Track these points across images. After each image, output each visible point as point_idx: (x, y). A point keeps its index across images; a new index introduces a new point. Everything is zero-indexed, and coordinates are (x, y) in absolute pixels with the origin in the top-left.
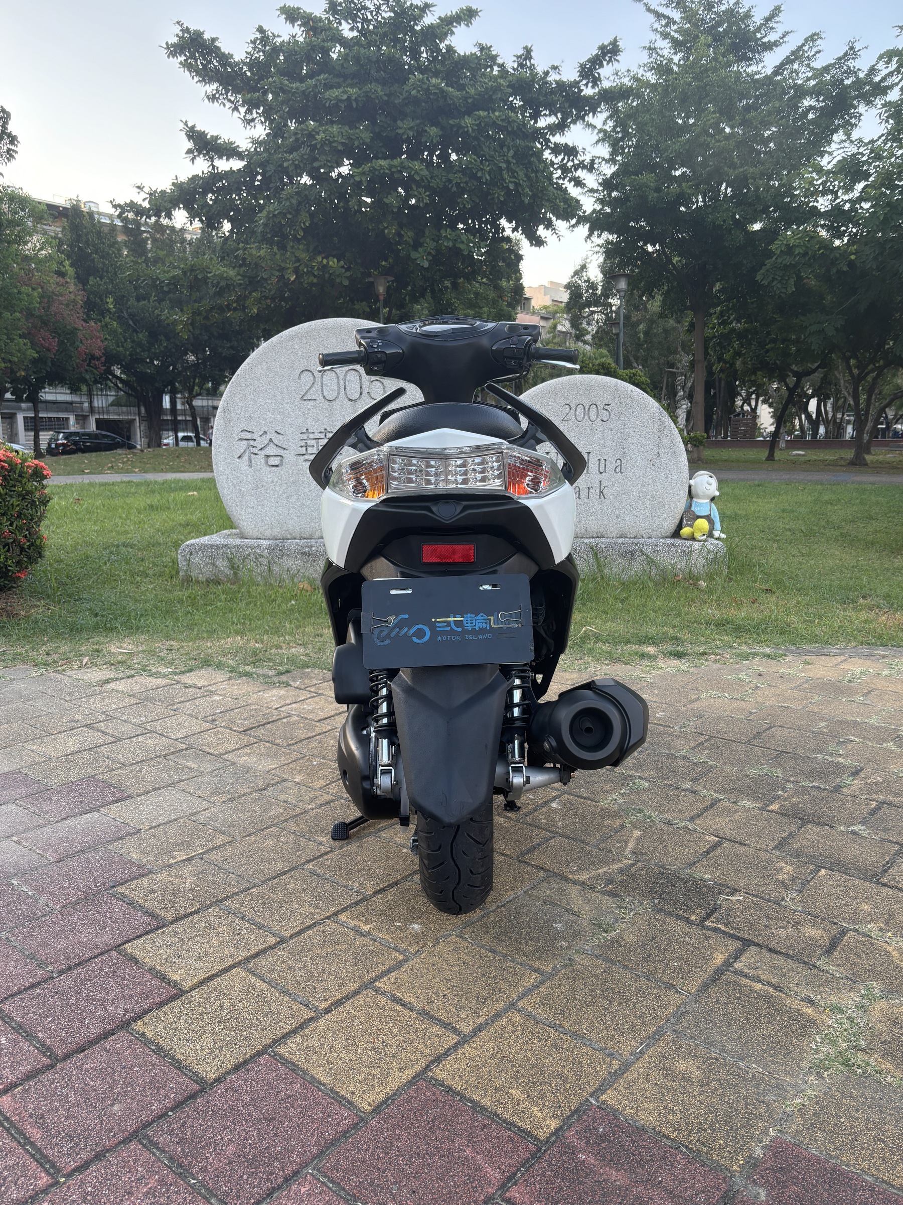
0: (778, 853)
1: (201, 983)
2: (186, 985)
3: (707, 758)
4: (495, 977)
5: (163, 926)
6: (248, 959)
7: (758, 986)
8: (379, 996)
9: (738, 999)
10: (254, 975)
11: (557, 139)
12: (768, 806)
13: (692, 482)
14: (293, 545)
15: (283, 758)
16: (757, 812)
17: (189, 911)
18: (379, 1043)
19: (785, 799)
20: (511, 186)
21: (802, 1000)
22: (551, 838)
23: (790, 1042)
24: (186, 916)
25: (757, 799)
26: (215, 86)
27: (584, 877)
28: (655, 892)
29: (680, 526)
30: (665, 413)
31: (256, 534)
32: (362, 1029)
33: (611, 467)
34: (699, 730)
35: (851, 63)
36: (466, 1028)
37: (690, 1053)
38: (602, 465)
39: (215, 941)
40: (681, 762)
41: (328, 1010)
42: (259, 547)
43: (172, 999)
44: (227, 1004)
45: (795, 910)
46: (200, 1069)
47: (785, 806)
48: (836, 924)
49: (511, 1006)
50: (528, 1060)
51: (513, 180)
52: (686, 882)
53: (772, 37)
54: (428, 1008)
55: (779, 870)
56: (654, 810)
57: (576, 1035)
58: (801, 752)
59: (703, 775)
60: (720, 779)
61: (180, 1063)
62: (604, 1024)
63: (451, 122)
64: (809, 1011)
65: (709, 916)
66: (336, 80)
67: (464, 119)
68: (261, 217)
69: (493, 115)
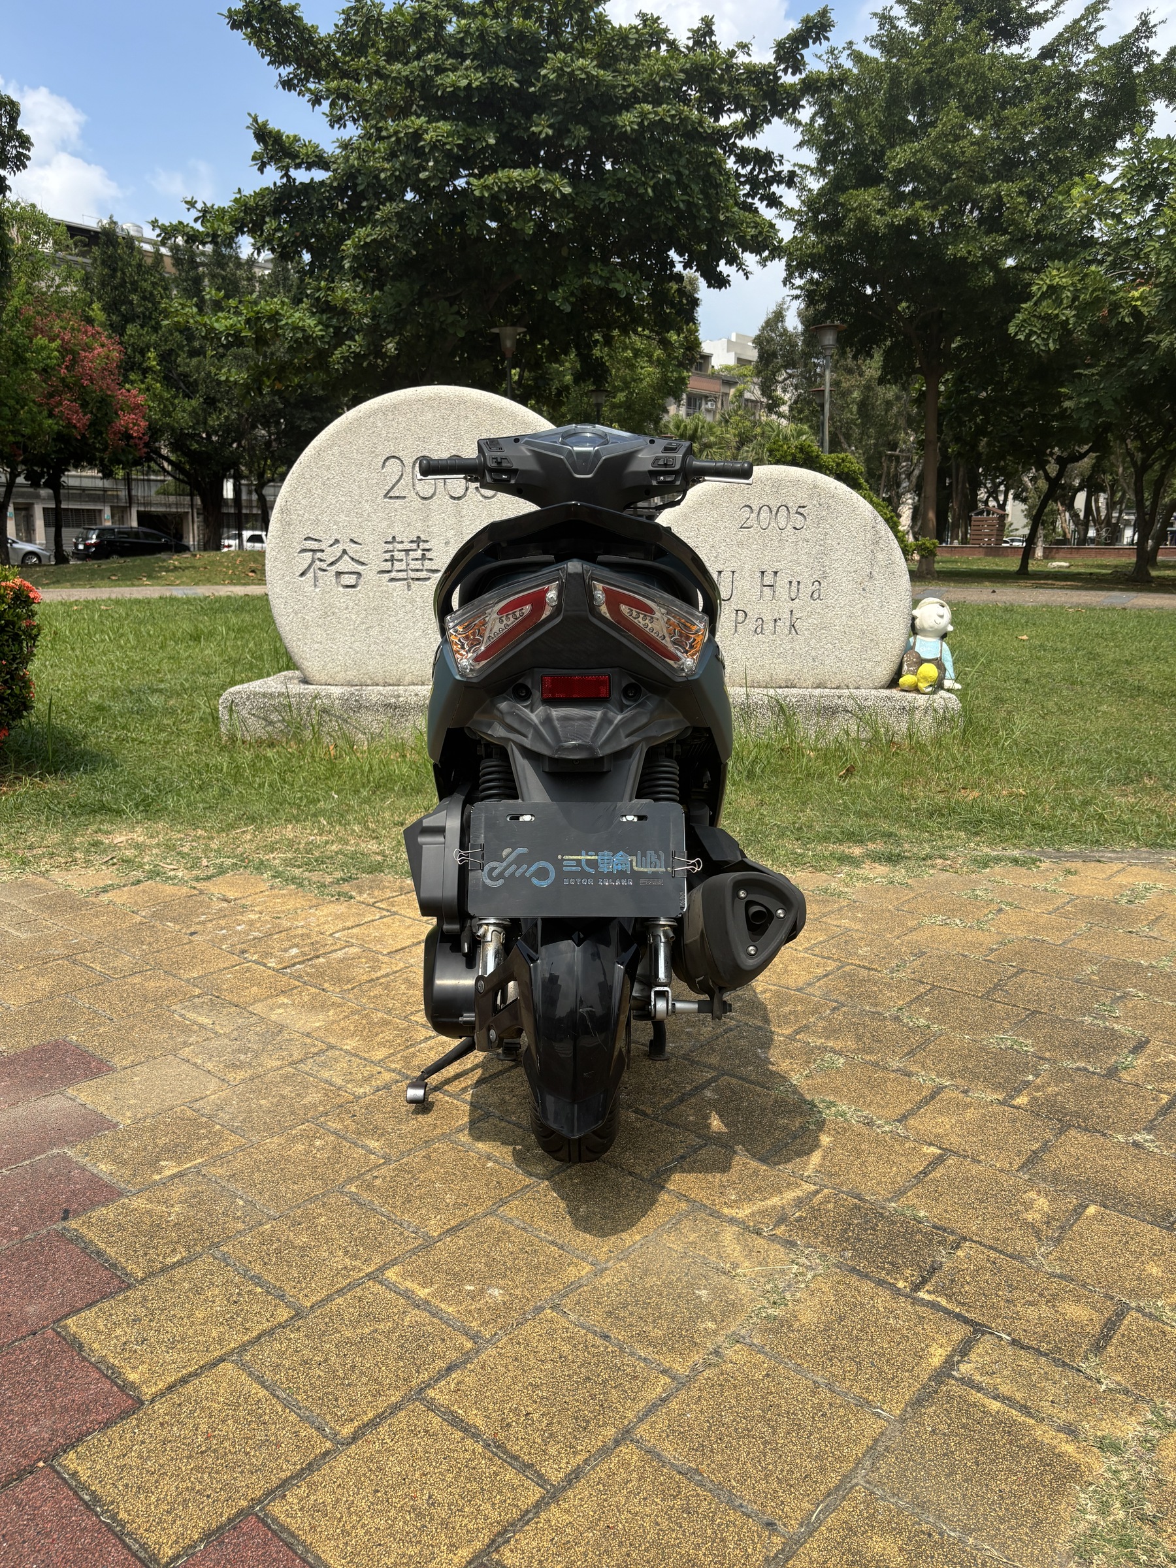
0: (1026, 1177)
1: (171, 1388)
2: (148, 1391)
3: (928, 1019)
4: (605, 1382)
5: (129, 1286)
6: (243, 1348)
7: (995, 1406)
8: (431, 1414)
9: (964, 1426)
10: (250, 1374)
11: (746, 142)
12: (1012, 1098)
13: (915, 613)
14: (373, 694)
15: (331, 1013)
16: (997, 1108)
17: (169, 1261)
18: (422, 1501)
19: (1038, 1088)
20: (682, 205)
21: (1059, 1429)
22: (701, 1147)
23: (1040, 1504)
24: (164, 1270)
25: (996, 1087)
26: (291, 69)
27: (743, 1212)
28: (847, 1239)
29: (898, 673)
30: (880, 519)
31: (324, 677)
32: (399, 1474)
33: (806, 590)
34: (916, 976)
35: (1142, 44)
36: (555, 1477)
37: (889, 1522)
38: (794, 589)
39: (200, 1314)
40: (891, 1026)
41: (354, 1438)
42: (328, 696)
43: (125, 1414)
44: (203, 1427)
45: (1052, 1275)
46: (151, 1539)
47: (1038, 1099)
48: (1112, 1298)
49: (626, 1435)
50: (646, 1533)
51: (686, 198)
52: (893, 1223)
54: (501, 1436)
55: (1028, 1205)
56: (851, 1101)
57: (717, 1490)
58: (1060, 1012)
59: (921, 1047)
60: (946, 1055)
61: (123, 1527)
62: (764, 1469)
63: (604, 120)
64: (1069, 1448)
65: (924, 1281)
66: (450, 61)
67: (620, 115)
68: (348, 245)
69: (660, 109)
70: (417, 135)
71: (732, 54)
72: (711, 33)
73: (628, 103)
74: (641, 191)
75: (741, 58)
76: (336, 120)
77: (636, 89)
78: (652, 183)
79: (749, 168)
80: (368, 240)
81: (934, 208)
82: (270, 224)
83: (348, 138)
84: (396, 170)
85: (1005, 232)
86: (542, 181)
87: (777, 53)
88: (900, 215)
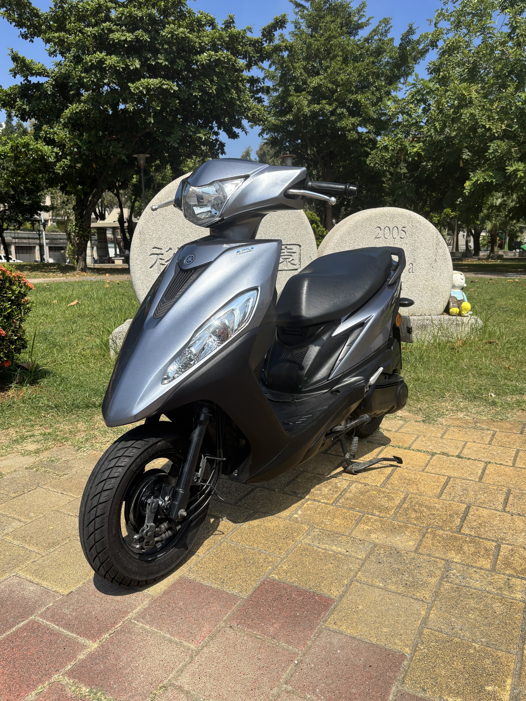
11: (246, 73)
26: (26, 29)
29: (448, 308)
35: (411, 37)
63: (192, 57)
66: (115, 27)
67: (200, 55)
68: (67, 112)
69: (218, 54)
70: (101, 62)
71: (245, 30)
72: (233, 22)
73: (202, 50)
75: (249, 35)
77: (206, 44)
78: (215, 87)
79: (249, 84)
80: (77, 110)
81: (330, 104)
82: (19, 102)
84: (92, 77)
85: (361, 116)
86: (164, 84)
87: (263, 33)
88: (316, 107)
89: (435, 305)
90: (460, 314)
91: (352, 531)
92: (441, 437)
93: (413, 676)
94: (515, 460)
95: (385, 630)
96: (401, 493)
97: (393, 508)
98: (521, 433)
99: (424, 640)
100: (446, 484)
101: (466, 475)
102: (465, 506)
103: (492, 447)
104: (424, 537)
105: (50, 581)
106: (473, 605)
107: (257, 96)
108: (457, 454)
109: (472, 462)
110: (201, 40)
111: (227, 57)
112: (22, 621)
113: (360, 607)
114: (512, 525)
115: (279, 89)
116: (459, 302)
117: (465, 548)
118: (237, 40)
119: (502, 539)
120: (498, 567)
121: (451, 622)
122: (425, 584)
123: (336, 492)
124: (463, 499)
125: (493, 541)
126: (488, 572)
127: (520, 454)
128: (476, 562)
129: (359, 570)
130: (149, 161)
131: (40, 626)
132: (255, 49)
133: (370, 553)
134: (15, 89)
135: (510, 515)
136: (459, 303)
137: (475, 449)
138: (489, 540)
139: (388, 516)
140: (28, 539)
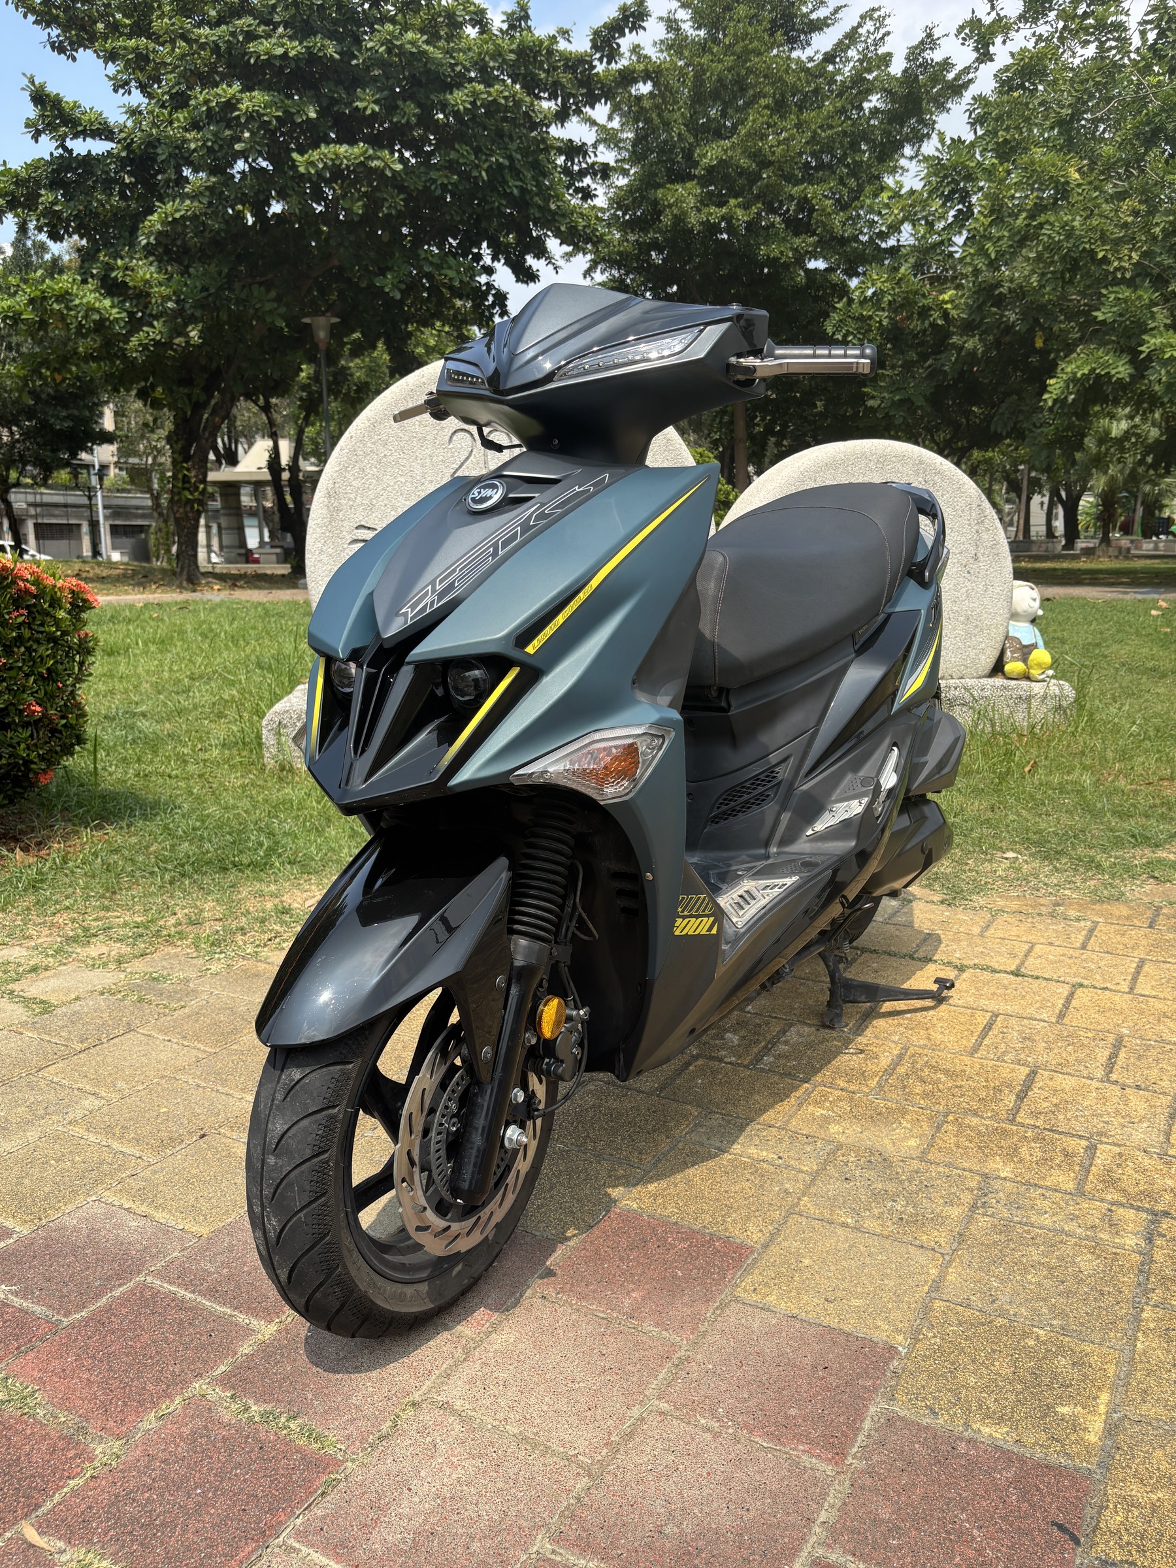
11: (555, 131)
20: (515, 191)
26: (61, 30)
29: (1001, 660)
35: (928, 55)
51: (519, 183)
53: (822, 13)
63: (433, 96)
66: (263, 27)
67: (451, 93)
68: (154, 221)
69: (492, 90)
70: (230, 105)
71: (554, 37)
72: (527, 17)
73: (459, 81)
74: (475, 173)
75: (562, 45)
76: (120, 85)
77: (465, 68)
78: (486, 166)
79: (563, 158)
80: (177, 215)
81: (746, 207)
82: (46, 196)
83: (136, 105)
84: (208, 140)
85: (814, 234)
86: (370, 158)
87: (593, 41)
88: (715, 213)
89: (972, 655)
90: (1027, 677)
91: (791, 1117)
92: (981, 935)
93: (913, 1386)
94: (1135, 979)
95: (857, 1302)
96: (893, 1046)
97: (875, 1074)
98: (1151, 927)
99: (934, 1321)
100: (989, 1027)
101: (1031, 1011)
102: (1027, 1070)
103: (1087, 954)
104: (939, 1128)
105: (170, 1211)
106: (1035, 1258)
107: (581, 185)
108: (1013, 968)
109: (1044, 983)
110: (454, 58)
111: (514, 96)
112: (120, 1285)
113: (806, 1262)
114: (1122, 1107)
115: (628, 170)
116: (1026, 650)
117: (1024, 1151)
118: (535, 58)
119: (1100, 1134)
120: (1088, 1187)
121: (990, 1289)
122: (938, 1220)
123: (757, 1042)
124: (1023, 1056)
125: (1081, 1137)
126: (1068, 1197)
127: (1146, 968)
128: (1043, 1178)
129: (804, 1194)
130: (337, 333)
131: (155, 1294)
132: (576, 78)
133: (827, 1162)
134: (37, 168)
135: (1119, 1087)
136: (1025, 652)
137: (1051, 957)
138: (1074, 1136)
139: (866, 1089)
140: (117, 1130)
